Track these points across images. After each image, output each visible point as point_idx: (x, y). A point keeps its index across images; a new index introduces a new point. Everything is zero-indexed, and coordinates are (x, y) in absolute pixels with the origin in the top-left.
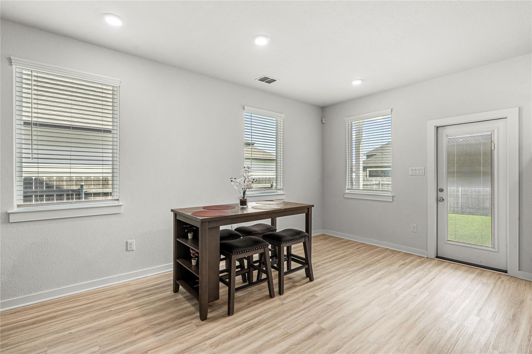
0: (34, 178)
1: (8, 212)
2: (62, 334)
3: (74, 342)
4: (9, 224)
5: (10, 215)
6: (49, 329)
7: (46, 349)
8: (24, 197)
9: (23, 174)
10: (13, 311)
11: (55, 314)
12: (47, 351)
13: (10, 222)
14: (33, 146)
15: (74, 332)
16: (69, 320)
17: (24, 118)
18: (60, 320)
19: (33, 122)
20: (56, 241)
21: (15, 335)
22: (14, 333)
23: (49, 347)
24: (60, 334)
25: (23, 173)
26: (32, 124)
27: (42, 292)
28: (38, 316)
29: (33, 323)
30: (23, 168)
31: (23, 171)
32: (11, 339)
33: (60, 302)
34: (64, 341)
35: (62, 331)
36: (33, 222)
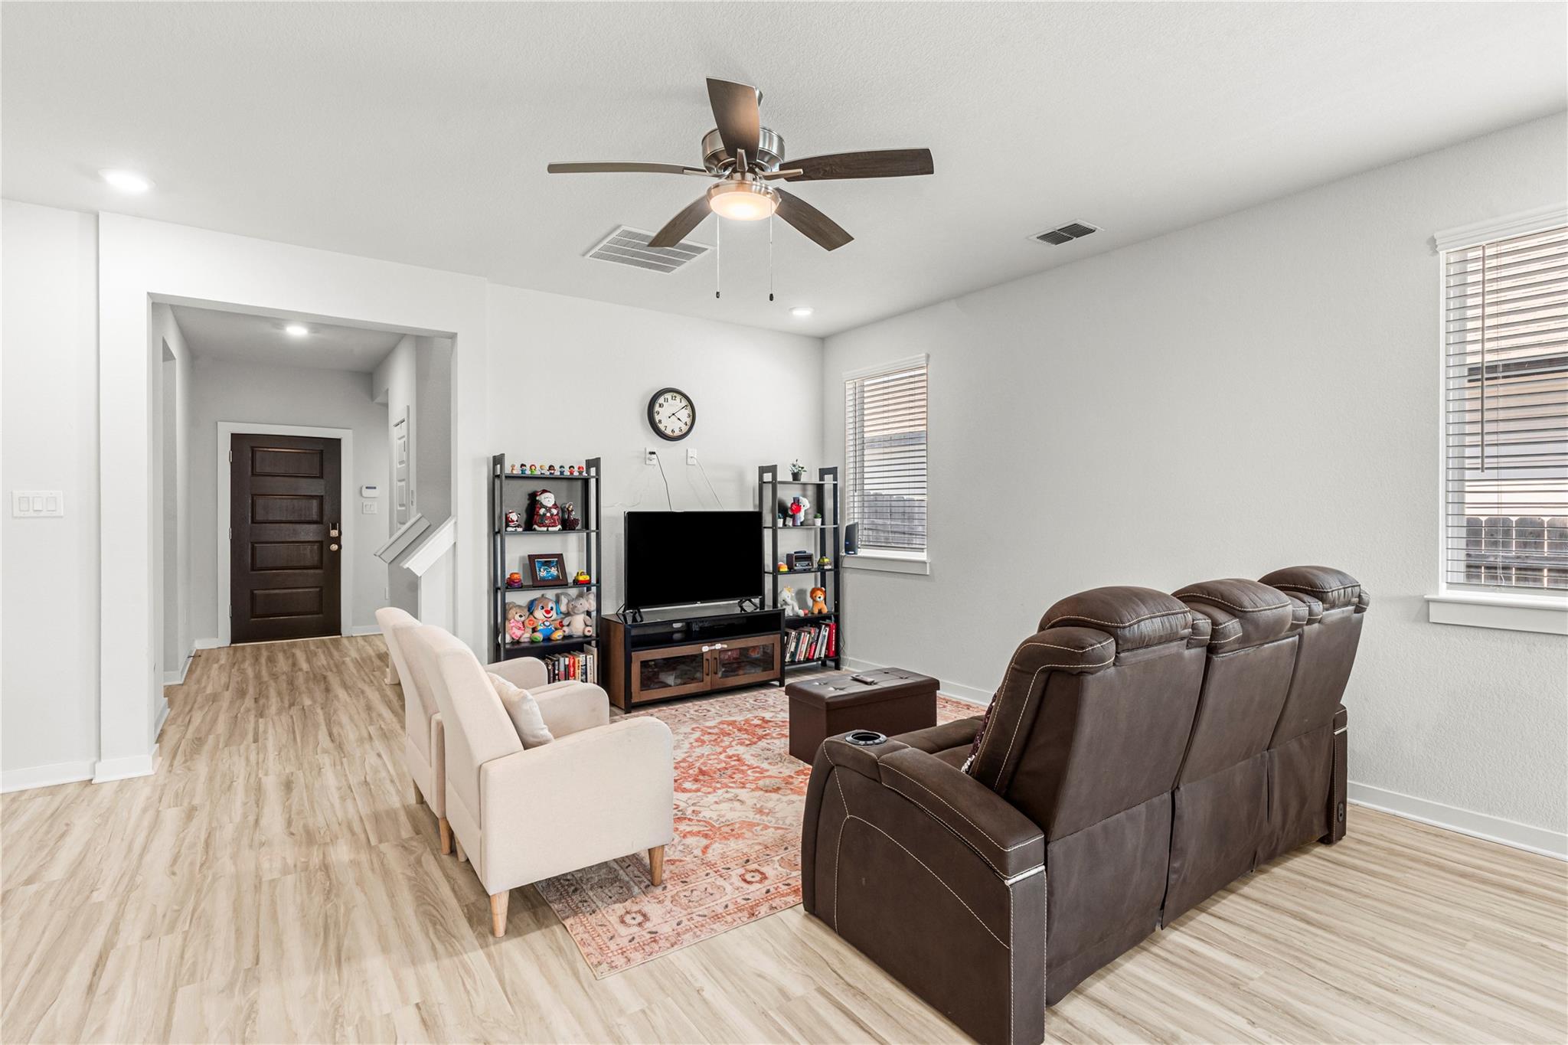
0: (1514, 519)
1: (1425, 597)
2: (1520, 933)
3: (1544, 968)
4: (1428, 626)
5: (1432, 605)
6: (1495, 906)
7: (1469, 937)
8: (1468, 566)
9: (1467, 510)
10: (1432, 830)
11: (1525, 886)
12: (1467, 941)
13: (1431, 621)
14: (1485, 425)
15: (1554, 951)
16: (1556, 919)
17: (1470, 360)
18: (1531, 905)
19: (1485, 365)
20: (1549, 697)
21: (1419, 873)
22: (1418, 870)
23: (1476, 936)
24: (1515, 931)
25: (1467, 506)
26: (1484, 370)
27: (1504, 819)
28: (1480, 868)
29: (1463, 875)
30: (1467, 494)
31: (1466, 501)
32: (1407, 875)
33: (1547, 867)
34: (1517, 951)
35: (1524, 928)
36: (1485, 631)
